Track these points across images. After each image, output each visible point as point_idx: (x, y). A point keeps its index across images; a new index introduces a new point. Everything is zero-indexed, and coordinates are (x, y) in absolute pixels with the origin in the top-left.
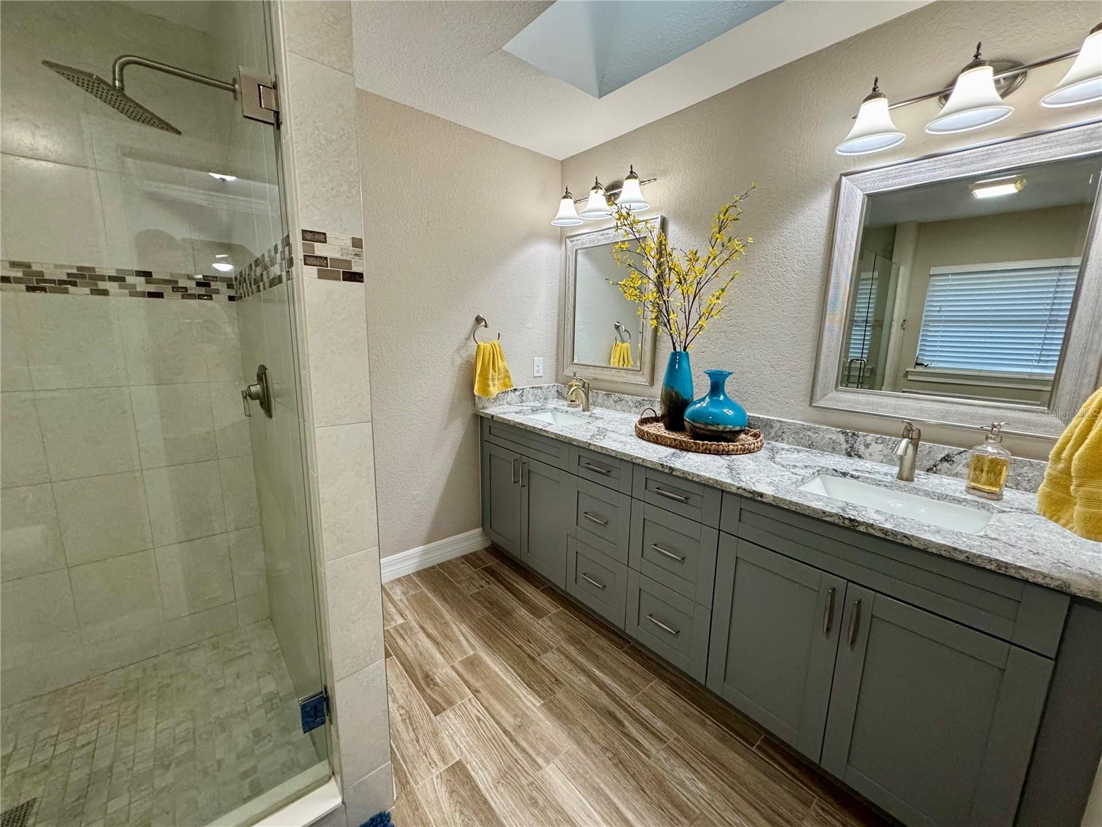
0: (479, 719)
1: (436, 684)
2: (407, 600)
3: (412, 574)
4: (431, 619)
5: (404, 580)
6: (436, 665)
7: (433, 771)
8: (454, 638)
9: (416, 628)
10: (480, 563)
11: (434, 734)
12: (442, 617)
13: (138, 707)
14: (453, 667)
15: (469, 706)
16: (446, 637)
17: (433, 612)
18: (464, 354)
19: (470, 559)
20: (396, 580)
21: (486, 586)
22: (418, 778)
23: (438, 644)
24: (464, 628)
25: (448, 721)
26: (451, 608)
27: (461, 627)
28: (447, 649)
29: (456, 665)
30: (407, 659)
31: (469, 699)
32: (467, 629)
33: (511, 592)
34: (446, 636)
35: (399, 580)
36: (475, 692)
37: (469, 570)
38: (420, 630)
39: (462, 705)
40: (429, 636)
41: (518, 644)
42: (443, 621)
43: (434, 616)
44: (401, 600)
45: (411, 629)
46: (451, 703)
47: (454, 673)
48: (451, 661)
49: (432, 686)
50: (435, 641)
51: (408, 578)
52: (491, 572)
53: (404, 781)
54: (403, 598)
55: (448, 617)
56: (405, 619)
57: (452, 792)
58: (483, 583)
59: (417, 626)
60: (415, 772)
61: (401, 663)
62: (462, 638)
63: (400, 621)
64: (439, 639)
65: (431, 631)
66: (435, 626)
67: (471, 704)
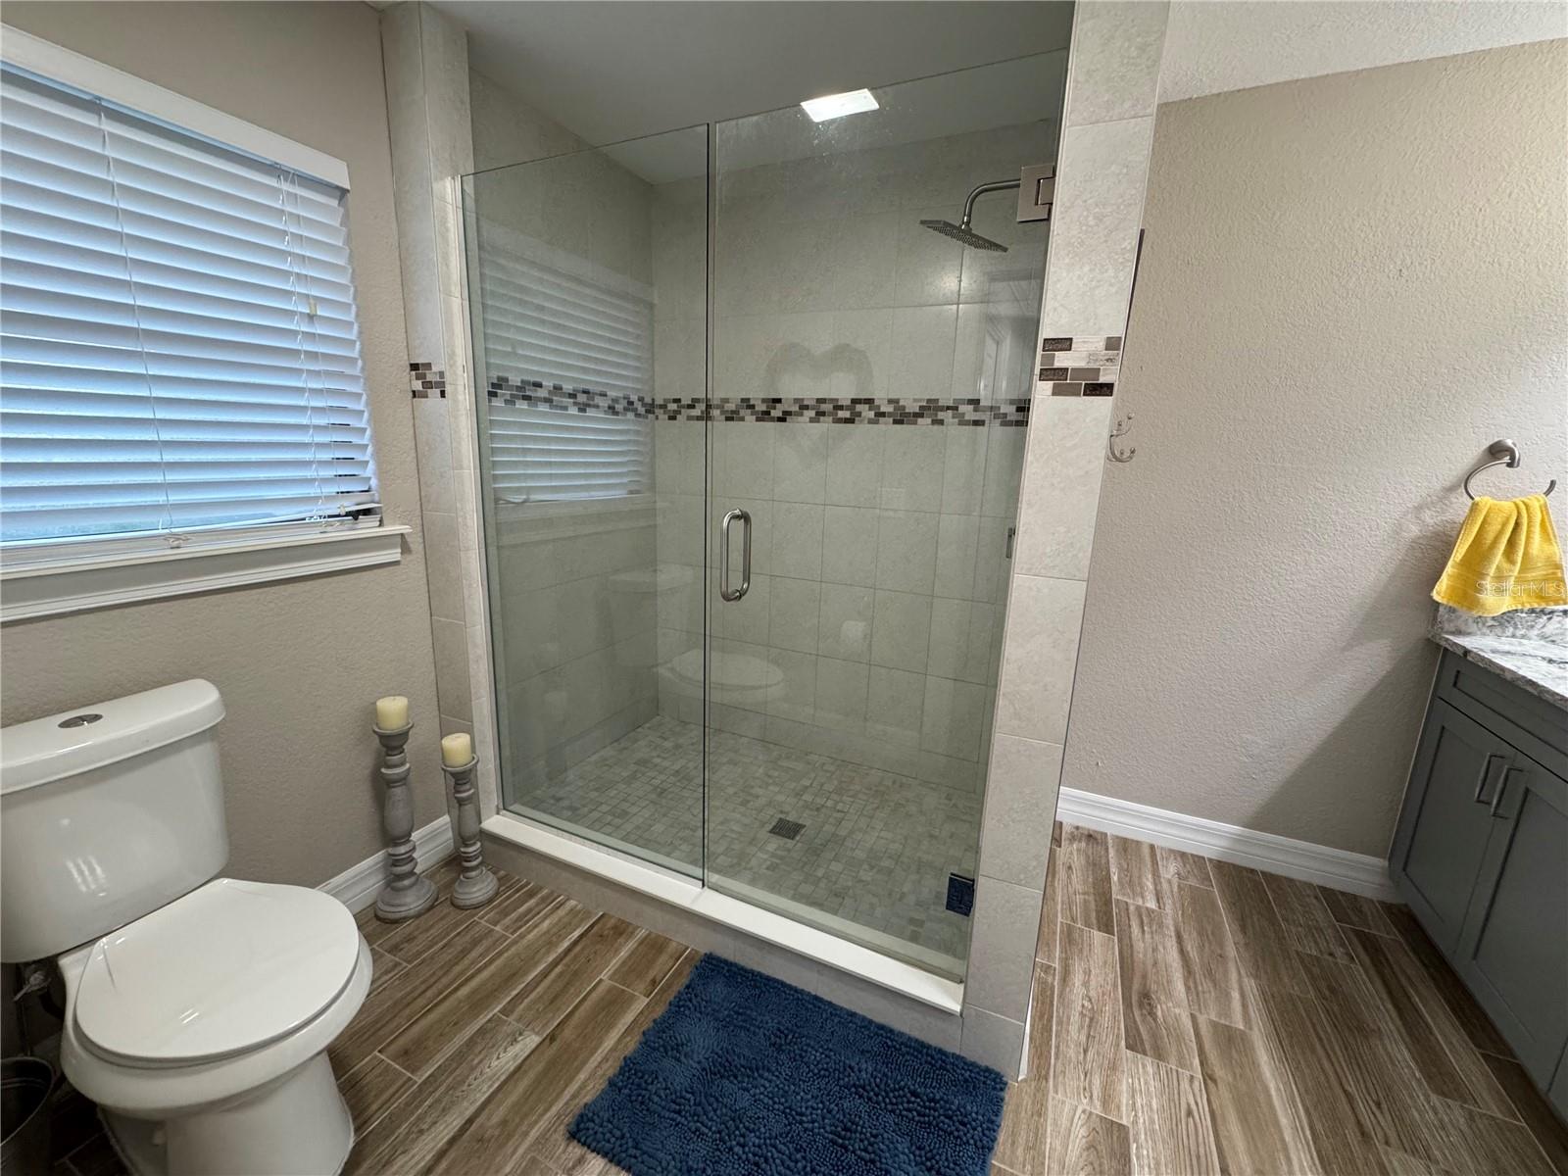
0: (1189, 1113)
1: (1152, 1014)
2: (1179, 886)
3: (1210, 860)
4: (1200, 934)
5: (1191, 861)
6: (1170, 995)
7: (1085, 1101)
8: (1223, 985)
9: (1168, 928)
10: (1355, 919)
11: (1111, 1065)
12: (1221, 945)
13: (878, 808)
14: (1193, 1018)
15: (1185, 1084)
16: (1209, 974)
17: (1210, 929)
18: (1430, 518)
19: (1338, 902)
20: (1179, 851)
21: (1342, 961)
22: (1061, 1089)
23: (1189, 972)
24: (1250, 985)
25: (1141, 1070)
26: (1246, 944)
27: (1246, 980)
28: (1200, 988)
29: (1202, 1019)
30: (1132, 955)
31: (1192, 1077)
32: (1255, 990)
33: (1396, 1006)
34: (1210, 972)
35: (1183, 855)
36: (1209, 1078)
37: (1322, 916)
38: (1173, 934)
39: (1174, 1073)
40: (1182, 952)
41: (1347, 1087)
42: (1219, 952)
43: (1210, 936)
44: (1169, 882)
45: (1161, 925)
46: (1160, 1055)
47: (1190, 1023)
48: (1197, 1007)
49: (1144, 1011)
50: (1188, 966)
51: (1199, 860)
52: (1372, 947)
53: (1043, 1072)
54: (1175, 881)
55: (1231, 951)
56: (1160, 908)
57: (1091, 1147)
58: (1339, 951)
59: (1172, 928)
60: (1060, 1078)
61: (1121, 953)
62: (1236, 995)
63: (1152, 904)
64: (1197, 968)
65: (1189, 948)
66: (1201, 948)
67: (1191, 1086)
